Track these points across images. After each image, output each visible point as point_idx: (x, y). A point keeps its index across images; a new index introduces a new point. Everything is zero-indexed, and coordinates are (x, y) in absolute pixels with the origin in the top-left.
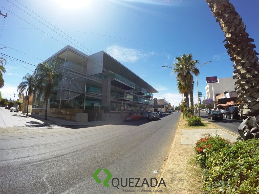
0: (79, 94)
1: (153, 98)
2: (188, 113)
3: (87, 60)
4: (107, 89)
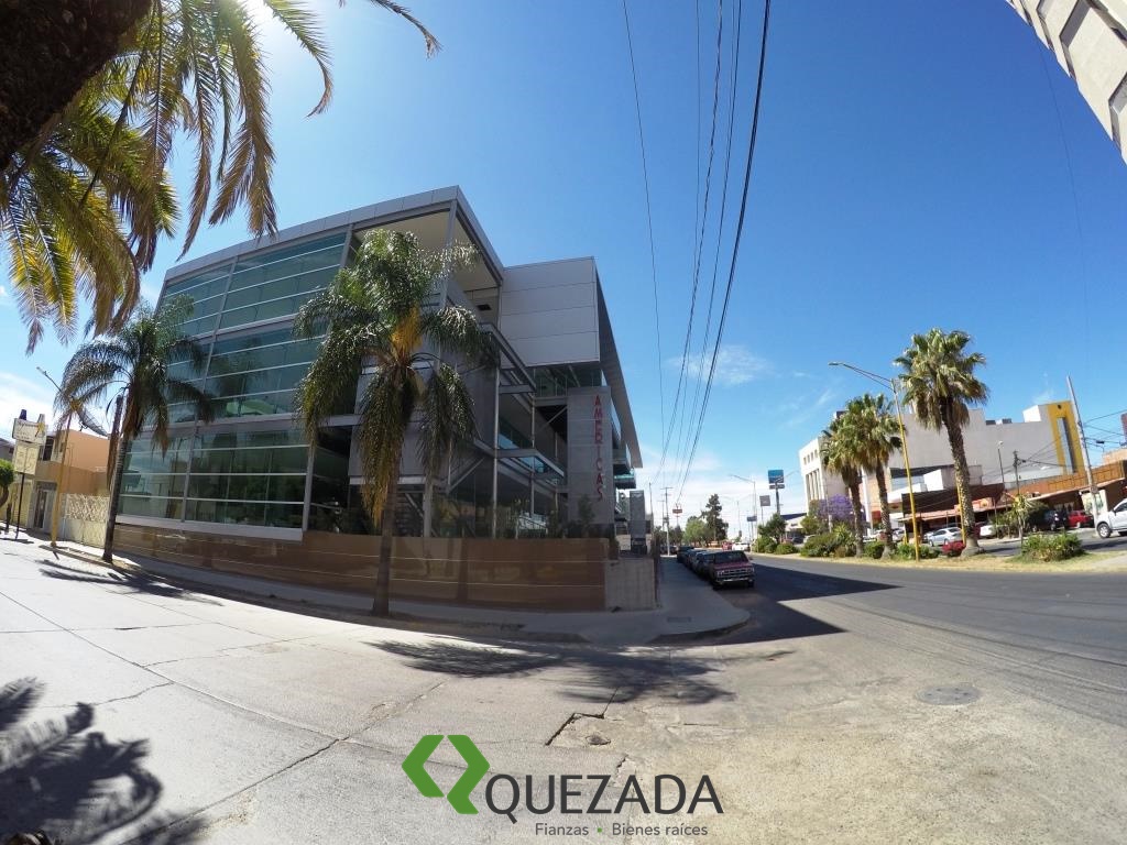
3: (494, 284)
4: (598, 442)
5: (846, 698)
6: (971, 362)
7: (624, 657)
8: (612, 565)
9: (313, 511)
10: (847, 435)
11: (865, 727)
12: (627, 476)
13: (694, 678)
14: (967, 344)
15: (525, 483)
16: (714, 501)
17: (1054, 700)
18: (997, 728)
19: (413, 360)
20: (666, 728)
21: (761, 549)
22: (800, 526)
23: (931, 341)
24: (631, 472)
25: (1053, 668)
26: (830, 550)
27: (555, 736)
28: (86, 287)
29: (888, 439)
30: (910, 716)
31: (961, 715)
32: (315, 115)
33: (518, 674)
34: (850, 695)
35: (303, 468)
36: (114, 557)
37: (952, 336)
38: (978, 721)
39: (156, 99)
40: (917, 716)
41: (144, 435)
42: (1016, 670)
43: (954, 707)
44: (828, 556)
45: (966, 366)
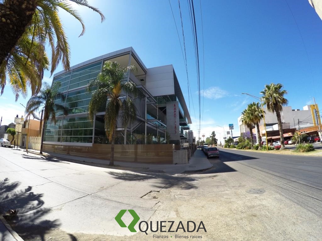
3: (145, 74)
4: (175, 117)
5: (227, 190)
6: (283, 93)
7: (172, 176)
8: (175, 151)
9: (95, 138)
10: (249, 114)
11: (228, 199)
12: (187, 126)
13: (189, 182)
14: (282, 87)
15: (155, 129)
16: (213, 133)
17: (285, 195)
18: (264, 202)
19: (119, 96)
20: (174, 195)
21: (226, 147)
22: (238, 140)
23: (271, 87)
24: (188, 125)
25: (290, 186)
26: (244, 147)
27: (144, 196)
28: (29, 83)
29: (260, 115)
30: (242, 196)
31: (256, 198)
32: (81, 36)
33: (142, 180)
34: (229, 189)
35: (92, 127)
36: (43, 153)
37: (277, 85)
38: (260, 200)
39: (39, 37)
40: (243, 197)
41: (49, 120)
42: (279, 185)
43: (255, 195)
44: (243, 149)
45: (281, 94)
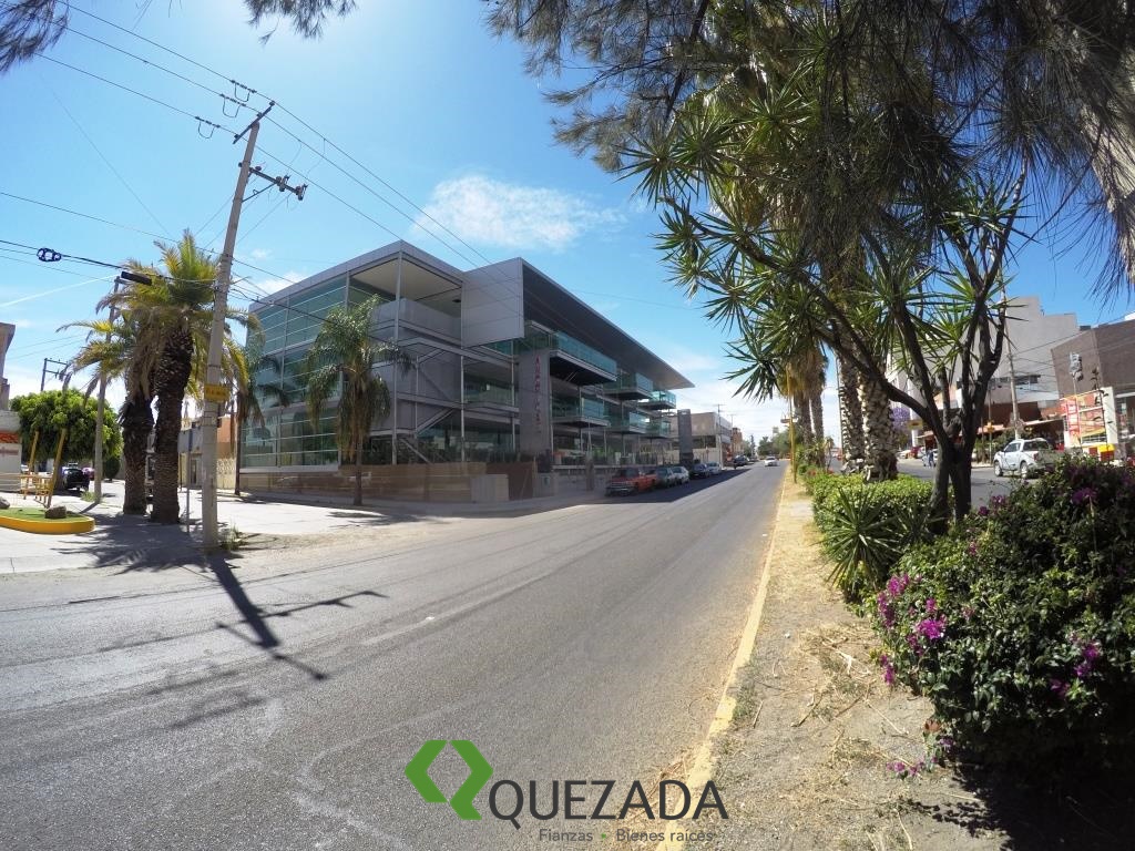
0: (445, 411)
1: (675, 411)
2: (810, 464)
3: (457, 287)
4: (537, 391)
36: (241, 493)
41: (249, 419)
